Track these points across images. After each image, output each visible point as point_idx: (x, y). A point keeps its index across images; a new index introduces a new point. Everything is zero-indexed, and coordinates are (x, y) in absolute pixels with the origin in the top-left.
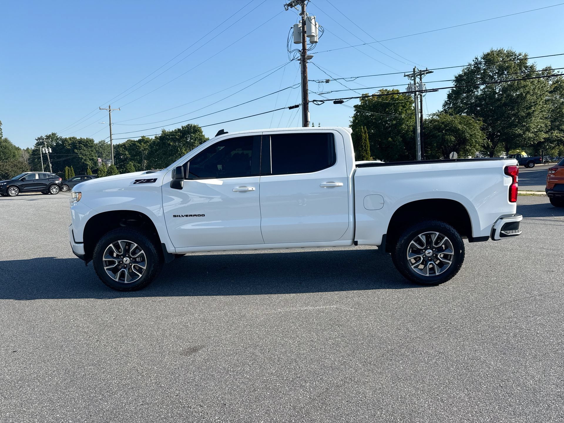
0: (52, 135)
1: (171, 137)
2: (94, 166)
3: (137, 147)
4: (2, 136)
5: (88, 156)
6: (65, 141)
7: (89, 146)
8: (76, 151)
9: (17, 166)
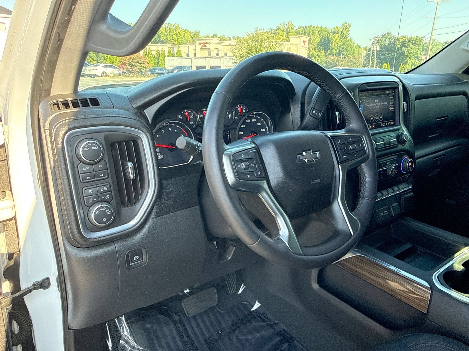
0: (387, 34)
4: (349, 37)
5: (414, 54)
6: (397, 39)
7: (417, 45)
8: (404, 49)
9: (352, 62)
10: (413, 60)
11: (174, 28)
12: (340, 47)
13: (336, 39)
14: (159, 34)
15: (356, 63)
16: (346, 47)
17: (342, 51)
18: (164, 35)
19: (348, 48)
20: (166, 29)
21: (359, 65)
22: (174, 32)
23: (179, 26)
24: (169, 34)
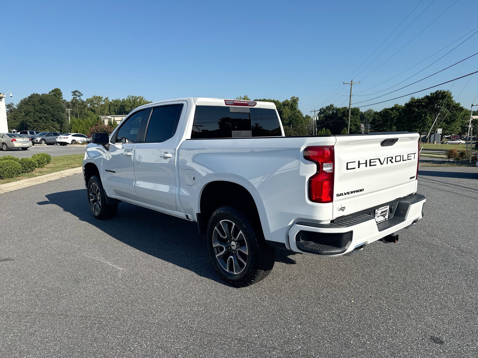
0: (330, 106)
1: (417, 104)
2: (357, 130)
3: (389, 114)
4: (298, 109)
5: (353, 122)
6: (339, 110)
7: (355, 114)
8: (344, 118)
9: (300, 130)
10: (353, 127)
11: (138, 100)
12: (290, 117)
13: (287, 111)
14: (123, 106)
15: (303, 131)
16: (296, 118)
17: (292, 122)
18: (129, 106)
19: (297, 119)
20: (130, 101)
21: (306, 133)
22: (139, 104)
23: (143, 98)
24: (134, 106)
